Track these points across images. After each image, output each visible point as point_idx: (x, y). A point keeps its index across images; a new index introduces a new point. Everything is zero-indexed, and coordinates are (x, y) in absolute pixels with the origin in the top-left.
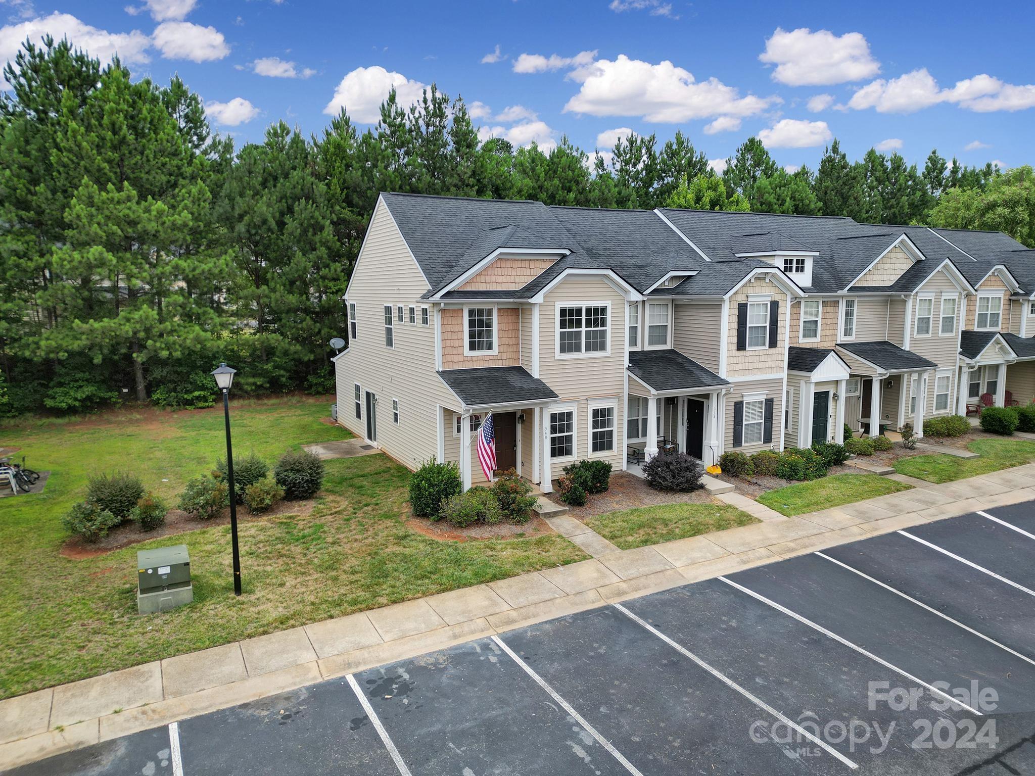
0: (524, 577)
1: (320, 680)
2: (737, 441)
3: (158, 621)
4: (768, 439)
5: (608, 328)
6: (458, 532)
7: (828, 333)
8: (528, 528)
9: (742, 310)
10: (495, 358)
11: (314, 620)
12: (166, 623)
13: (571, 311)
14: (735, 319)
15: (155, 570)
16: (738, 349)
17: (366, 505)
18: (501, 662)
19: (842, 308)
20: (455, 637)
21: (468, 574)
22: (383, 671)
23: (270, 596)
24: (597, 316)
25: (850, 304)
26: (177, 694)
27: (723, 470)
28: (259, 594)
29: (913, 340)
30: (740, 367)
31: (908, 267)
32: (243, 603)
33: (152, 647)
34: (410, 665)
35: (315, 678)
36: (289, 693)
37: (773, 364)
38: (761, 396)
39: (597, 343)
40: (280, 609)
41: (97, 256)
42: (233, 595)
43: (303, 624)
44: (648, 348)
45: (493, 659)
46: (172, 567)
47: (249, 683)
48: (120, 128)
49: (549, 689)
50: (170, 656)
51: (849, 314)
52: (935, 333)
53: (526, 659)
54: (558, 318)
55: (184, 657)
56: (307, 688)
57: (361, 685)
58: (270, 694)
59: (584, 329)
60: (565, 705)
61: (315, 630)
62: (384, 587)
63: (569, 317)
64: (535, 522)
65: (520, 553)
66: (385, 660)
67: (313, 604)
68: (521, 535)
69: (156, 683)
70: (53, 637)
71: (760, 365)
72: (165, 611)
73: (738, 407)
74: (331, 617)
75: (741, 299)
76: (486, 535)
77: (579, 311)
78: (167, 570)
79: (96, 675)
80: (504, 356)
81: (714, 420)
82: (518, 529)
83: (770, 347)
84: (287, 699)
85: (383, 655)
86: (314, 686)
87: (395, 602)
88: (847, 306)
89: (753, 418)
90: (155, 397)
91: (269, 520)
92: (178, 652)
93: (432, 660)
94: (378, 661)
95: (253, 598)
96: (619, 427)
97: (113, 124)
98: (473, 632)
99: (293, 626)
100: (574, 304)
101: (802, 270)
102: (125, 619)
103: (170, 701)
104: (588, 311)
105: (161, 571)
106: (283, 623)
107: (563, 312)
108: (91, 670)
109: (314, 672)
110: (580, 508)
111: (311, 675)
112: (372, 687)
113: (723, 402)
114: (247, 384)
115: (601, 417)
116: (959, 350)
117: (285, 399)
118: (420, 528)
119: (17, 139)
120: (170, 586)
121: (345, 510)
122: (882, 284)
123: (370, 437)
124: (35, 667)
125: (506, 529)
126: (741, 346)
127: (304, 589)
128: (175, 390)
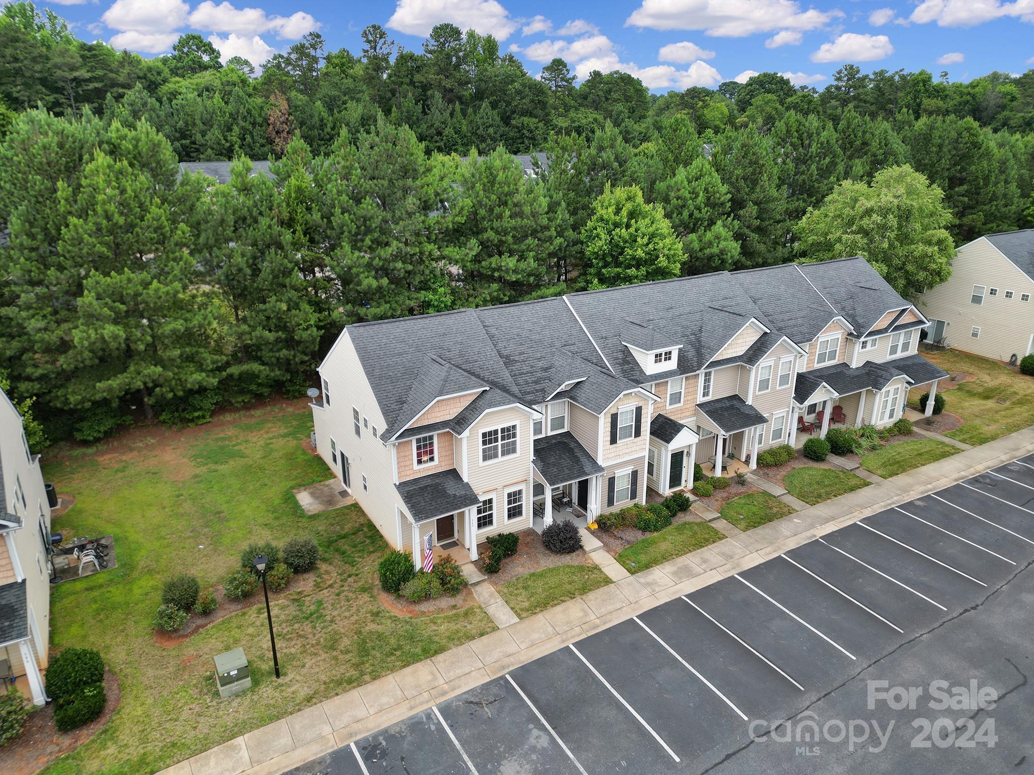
0: (455, 650)
1: (336, 748)
2: (610, 502)
3: (234, 704)
4: (634, 495)
5: (518, 439)
6: (412, 607)
7: (689, 398)
8: (458, 600)
9: (614, 418)
10: (436, 467)
11: (327, 698)
12: (240, 705)
13: (490, 433)
14: (609, 425)
15: (229, 673)
16: (611, 444)
17: (350, 576)
18: (437, 729)
19: (702, 379)
20: (411, 708)
21: (418, 650)
22: (370, 739)
23: (298, 678)
24: (509, 432)
25: (708, 375)
26: (259, 762)
27: (599, 526)
28: (291, 676)
29: (755, 396)
30: (613, 455)
31: (756, 338)
32: (282, 685)
33: (236, 725)
34: (385, 732)
35: (333, 746)
36: (320, 758)
37: (638, 448)
38: (629, 470)
39: (510, 449)
40: (306, 689)
41: (110, 334)
42: (274, 678)
43: (321, 701)
44: (550, 434)
45: (433, 727)
46: (238, 670)
47: (297, 752)
48: (113, 215)
49: (462, 752)
50: (248, 732)
51: (707, 380)
52: (774, 388)
53: (451, 726)
54: (481, 439)
55: (256, 732)
56: (330, 754)
57: (359, 751)
58: (310, 759)
59: (500, 443)
60: (470, 764)
61: (329, 706)
62: (367, 665)
63: (489, 437)
64: (465, 592)
65: (453, 626)
66: (371, 730)
67: (325, 683)
68: (454, 607)
69: (245, 754)
70: (176, 721)
71: (628, 451)
72: (237, 696)
73: (612, 481)
74: (337, 694)
75: (614, 411)
76: (431, 609)
77: (496, 432)
78: (236, 672)
79: (209, 748)
80: (443, 464)
81: (594, 493)
82: (451, 601)
83: (635, 437)
84: (320, 763)
85: (371, 726)
86: (334, 753)
87: (374, 679)
88: (706, 376)
89: (622, 485)
90: (162, 418)
91: (285, 597)
92: (252, 729)
93: (398, 729)
94: (368, 731)
95: (287, 679)
96: (527, 503)
97: (106, 211)
98: (421, 704)
99: (315, 704)
100: (492, 428)
101: (670, 358)
102: (214, 703)
103: (257, 768)
104: (503, 430)
105: (232, 673)
106: (309, 700)
107: (484, 435)
108: (204, 746)
109: (332, 742)
110: (496, 575)
111: (330, 745)
112: (366, 752)
113: (600, 480)
114: (237, 402)
115: (514, 497)
116: (793, 395)
117: (269, 408)
118: (386, 601)
119: (23, 225)
120: (237, 680)
121: (335, 582)
122: (735, 355)
123: (345, 482)
124: (174, 745)
125: (445, 602)
126: (613, 441)
127: (317, 670)
128: (177, 411)
